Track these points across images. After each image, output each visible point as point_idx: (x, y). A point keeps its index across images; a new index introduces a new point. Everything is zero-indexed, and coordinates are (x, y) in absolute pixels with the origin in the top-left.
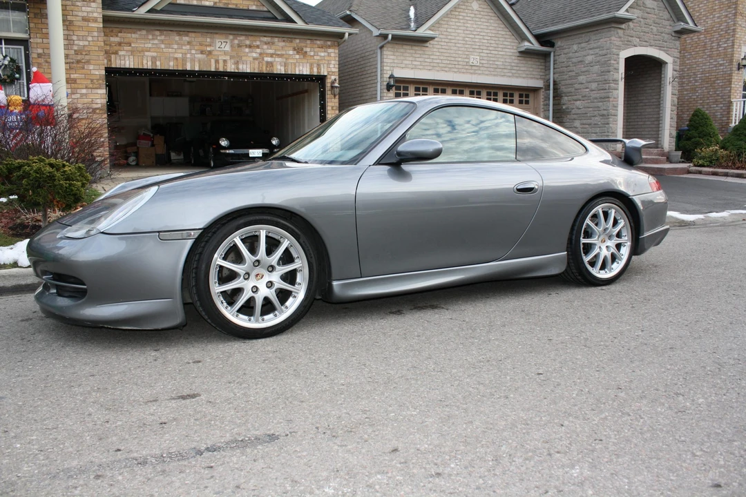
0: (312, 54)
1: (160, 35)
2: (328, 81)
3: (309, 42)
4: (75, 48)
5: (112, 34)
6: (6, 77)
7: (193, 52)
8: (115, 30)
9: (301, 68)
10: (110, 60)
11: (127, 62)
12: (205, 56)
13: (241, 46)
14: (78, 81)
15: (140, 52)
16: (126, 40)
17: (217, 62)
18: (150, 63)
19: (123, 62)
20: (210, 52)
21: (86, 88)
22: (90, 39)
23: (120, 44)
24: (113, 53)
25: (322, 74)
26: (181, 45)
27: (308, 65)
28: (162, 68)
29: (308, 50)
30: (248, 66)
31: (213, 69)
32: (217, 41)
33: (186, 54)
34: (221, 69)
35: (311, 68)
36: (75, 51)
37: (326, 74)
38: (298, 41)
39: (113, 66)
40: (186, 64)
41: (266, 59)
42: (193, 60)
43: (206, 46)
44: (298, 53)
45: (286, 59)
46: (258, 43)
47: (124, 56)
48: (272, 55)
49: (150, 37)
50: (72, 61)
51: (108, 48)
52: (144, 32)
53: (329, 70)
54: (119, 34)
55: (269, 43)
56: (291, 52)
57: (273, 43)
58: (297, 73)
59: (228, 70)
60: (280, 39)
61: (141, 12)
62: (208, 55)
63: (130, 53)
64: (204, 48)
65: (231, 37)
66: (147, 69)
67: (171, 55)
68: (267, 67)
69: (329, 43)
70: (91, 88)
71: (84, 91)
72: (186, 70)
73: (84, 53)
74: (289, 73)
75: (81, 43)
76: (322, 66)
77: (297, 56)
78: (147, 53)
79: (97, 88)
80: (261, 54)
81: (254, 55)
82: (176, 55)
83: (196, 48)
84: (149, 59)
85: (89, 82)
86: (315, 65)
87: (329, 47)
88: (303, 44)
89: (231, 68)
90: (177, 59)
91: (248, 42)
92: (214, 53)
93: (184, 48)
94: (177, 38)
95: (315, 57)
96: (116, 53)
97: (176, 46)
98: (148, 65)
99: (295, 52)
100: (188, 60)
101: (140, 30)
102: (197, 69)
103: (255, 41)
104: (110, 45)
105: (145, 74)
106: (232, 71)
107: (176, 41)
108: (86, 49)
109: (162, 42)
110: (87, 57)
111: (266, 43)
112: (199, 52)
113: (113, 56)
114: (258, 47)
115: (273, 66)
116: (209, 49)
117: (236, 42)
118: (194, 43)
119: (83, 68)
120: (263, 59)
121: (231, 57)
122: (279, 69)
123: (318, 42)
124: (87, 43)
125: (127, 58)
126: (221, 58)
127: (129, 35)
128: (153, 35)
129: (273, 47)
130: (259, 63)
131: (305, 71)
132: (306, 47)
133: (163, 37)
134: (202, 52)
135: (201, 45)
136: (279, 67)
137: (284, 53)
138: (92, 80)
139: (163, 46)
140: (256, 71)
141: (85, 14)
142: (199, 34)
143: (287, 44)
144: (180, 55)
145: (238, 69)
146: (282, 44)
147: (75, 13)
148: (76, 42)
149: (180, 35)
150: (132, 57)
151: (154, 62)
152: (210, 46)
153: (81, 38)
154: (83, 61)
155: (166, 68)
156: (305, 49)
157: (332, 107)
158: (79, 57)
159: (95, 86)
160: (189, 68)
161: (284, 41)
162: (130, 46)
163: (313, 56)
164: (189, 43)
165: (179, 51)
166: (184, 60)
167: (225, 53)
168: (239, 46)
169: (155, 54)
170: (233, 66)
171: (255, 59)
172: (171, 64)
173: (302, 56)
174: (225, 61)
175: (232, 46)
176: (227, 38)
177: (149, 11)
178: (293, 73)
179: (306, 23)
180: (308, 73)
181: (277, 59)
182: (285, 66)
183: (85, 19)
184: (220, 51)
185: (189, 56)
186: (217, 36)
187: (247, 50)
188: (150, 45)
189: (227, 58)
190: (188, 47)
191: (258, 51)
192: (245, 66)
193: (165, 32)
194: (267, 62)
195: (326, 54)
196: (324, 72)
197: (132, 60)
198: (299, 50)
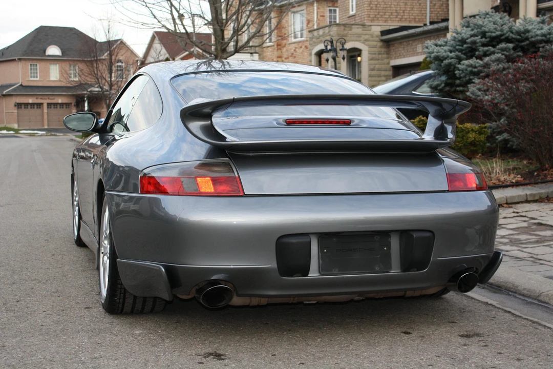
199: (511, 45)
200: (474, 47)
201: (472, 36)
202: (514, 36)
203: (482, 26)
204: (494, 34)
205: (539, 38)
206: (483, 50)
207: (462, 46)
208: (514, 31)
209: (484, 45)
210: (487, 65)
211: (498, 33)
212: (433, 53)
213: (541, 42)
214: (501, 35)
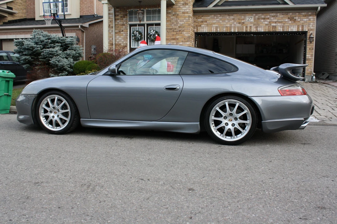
0: (299, 20)
1: (220, 16)
2: (308, 34)
3: (297, 14)
4: (179, 25)
5: (199, 18)
6: (153, 39)
7: (235, 23)
8: (200, 16)
9: (292, 28)
10: (198, 29)
11: (205, 30)
12: (241, 25)
13: (259, 19)
14: (179, 39)
15: (210, 25)
16: (205, 20)
17: (247, 27)
18: (215, 30)
19: (203, 30)
20: (243, 23)
21: (182, 42)
22: (185, 21)
23: (202, 22)
24: (199, 26)
25: (304, 30)
26: (229, 20)
27: (296, 26)
28: (220, 32)
29: (297, 18)
30: (263, 28)
31: (244, 31)
32: (247, 17)
33: (231, 24)
34: (248, 31)
35: (298, 28)
36: (179, 26)
37: (307, 30)
38: (291, 14)
39: (199, 32)
40: (231, 29)
41: (272, 24)
42: (235, 27)
43: (242, 20)
44: (291, 20)
45: (284, 24)
46: (268, 17)
47: (204, 27)
48: (276, 22)
49: (215, 18)
50: (177, 31)
51: (197, 24)
52: (213, 16)
53: (309, 28)
54: (202, 17)
55: (274, 16)
56: (287, 20)
57: (277, 16)
58: (290, 31)
59: (252, 31)
60: (281, 14)
61: (211, 7)
62: (242, 24)
63: (206, 26)
64: (240, 21)
65: (254, 15)
66: (213, 32)
67: (225, 25)
68: (273, 28)
69: (310, 13)
70: (184, 42)
71: (181, 43)
72: (231, 32)
73: (182, 27)
74: (285, 31)
75: (181, 23)
76: (305, 26)
77: (290, 22)
78: (213, 25)
79: (186, 42)
80: (269, 22)
81: (266, 23)
82: (227, 25)
83: (237, 21)
84: (215, 28)
85: (183, 39)
86: (301, 26)
87: (310, 15)
88: (294, 15)
89: (254, 30)
90: (227, 27)
91: (263, 17)
92: (245, 23)
93: (231, 21)
94: (228, 17)
95: (301, 22)
96: (200, 26)
97: (227, 21)
98: (214, 30)
99: (289, 20)
100: (233, 27)
101: (211, 15)
102: (236, 31)
103: (267, 16)
104: (198, 23)
105: (214, 35)
106: (254, 31)
107: (227, 19)
108: (183, 25)
109: (221, 19)
110: (183, 29)
111: (273, 16)
112: (238, 23)
113: (199, 27)
114: (268, 19)
115: (276, 28)
116: (243, 21)
117: (257, 17)
118: (236, 19)
119: (181, 33)
120: (271, 25)
121: (254, 25)
122: (280, 29)
123: (303, 13)
124: (183, 23)
125: (205, 28)
126: (249, 26)
127: (206, 17)
128: (217, 17)
129: (277, 18)
130: (268, 27)
131: (295, 29)
132: (296, 16)
133: (221, 17)
134: (239, 23)
135: (239, 19)
136: (279, 28)
137: (283, 21)
138: (185, 39)
139: (221, 21)
140: (267, 31)
141: (184, 11)
142: (239, 15)
143: (285, 16)
144: (229, 25)
145: (257, 30)
146: (282, 16)
147: (180, 11)
148: (179, 23)
149: (229, 16)
150: (207, 27)
151: (216, 29)
152: (244, 20)
153: (181, 21)
154: (182, 30)
155: (222, 31)
156: (295, 18)
157: (310, 48)
158: (180, 29)
159: (186, 41)
160: (233, 31)
161: (283, 14)
162: (207, 22)
163: (300, 21)
164: (233, 19)
165: (229, 23)
166: (231, 27)
167: (251, 23)
168: (258, 19)
169: (217, 25)
170: (255, 29)
171: (266, 25)
172: (225, 29)
173: (293, 22)
174: (251, 27)
175: (254, 19)
176: (252, 16)
177: (214, 6)
178: (287, 31)
179: (295, 4)
180: (296, 30)
181: (278, 24)
182: (283, 28)
183: (183, 13)
184: (249, 22)
185: (233, 25)
186: (247, 15)
187: (262, 20)
188: (215, 21)
189: (252, 25)
190: (233, 21)
191: (268, 20)
192: (261, 29)
193: (222, 15)
194: (273, 26)
195: (308, 19)
196: (306, 29)
197: (207, 28)
198: (291, 19)
199: (60, 44)
200: (46, 44)
201: (46, 39)
202: (61, 41)
203: (49, 36)
204: (55, 40)
205: (68, 42)
206: (50, 46)
207: (42, 43)
208: (61, 39)
209: (51, 43)
210: (57, 51)
211: (56, 39)
212: (30, 44)
213: (70, 44)
214: (56, 40)
